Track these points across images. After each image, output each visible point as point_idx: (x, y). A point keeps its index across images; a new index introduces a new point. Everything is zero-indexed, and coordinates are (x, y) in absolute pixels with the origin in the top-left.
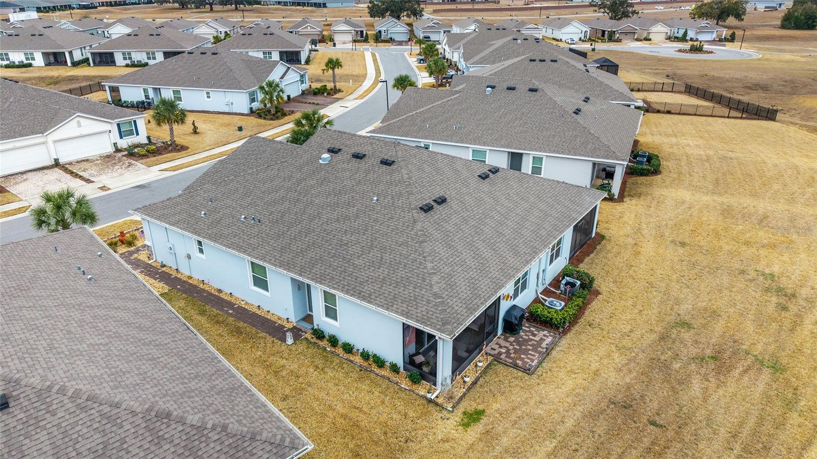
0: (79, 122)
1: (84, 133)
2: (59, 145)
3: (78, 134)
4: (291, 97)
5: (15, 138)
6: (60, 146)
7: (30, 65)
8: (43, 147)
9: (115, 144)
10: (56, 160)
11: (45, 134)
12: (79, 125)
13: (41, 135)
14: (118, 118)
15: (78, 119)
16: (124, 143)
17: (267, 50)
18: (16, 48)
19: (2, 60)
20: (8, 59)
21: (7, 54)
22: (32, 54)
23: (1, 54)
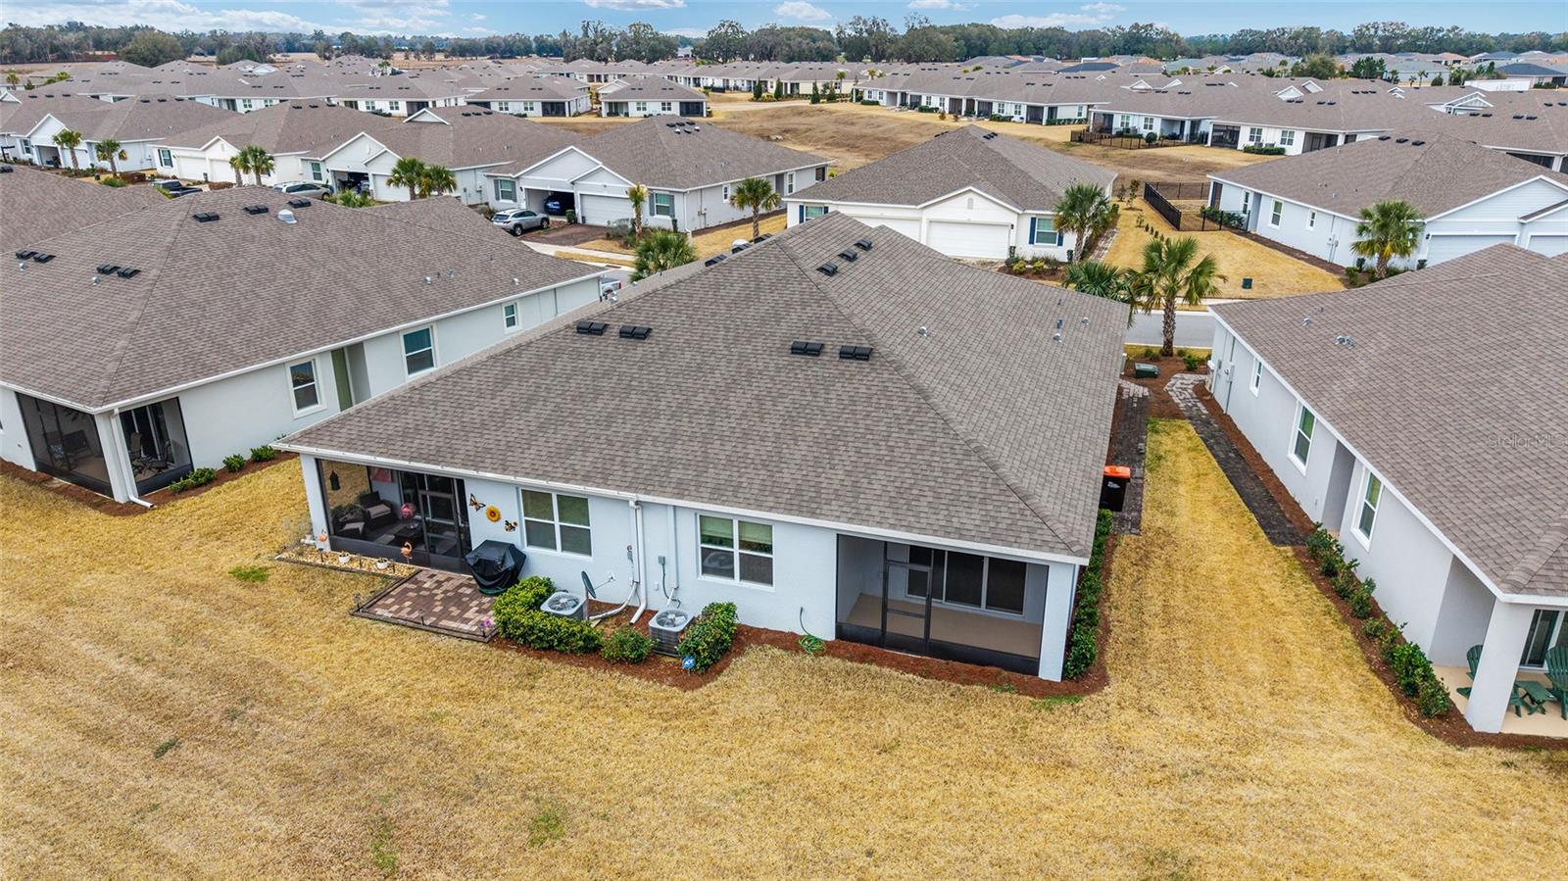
0: (971, 200)
1: (974, 219)
2: (936, 228)
3: (964, 219)
6: (939, 230)
7: (1282, 152)
9: (1012, 249)
11: (919, 207)
12: (970, 207)
13: (914, 206)
14: (1034, 209)
15: (970, 195)
16: (1028, 251)
18: (1274, 121)
19: (1251, 139)
20: (1259, 138)
21: (1260, 131)
22: (1292, 133)
23: (1253, 131)
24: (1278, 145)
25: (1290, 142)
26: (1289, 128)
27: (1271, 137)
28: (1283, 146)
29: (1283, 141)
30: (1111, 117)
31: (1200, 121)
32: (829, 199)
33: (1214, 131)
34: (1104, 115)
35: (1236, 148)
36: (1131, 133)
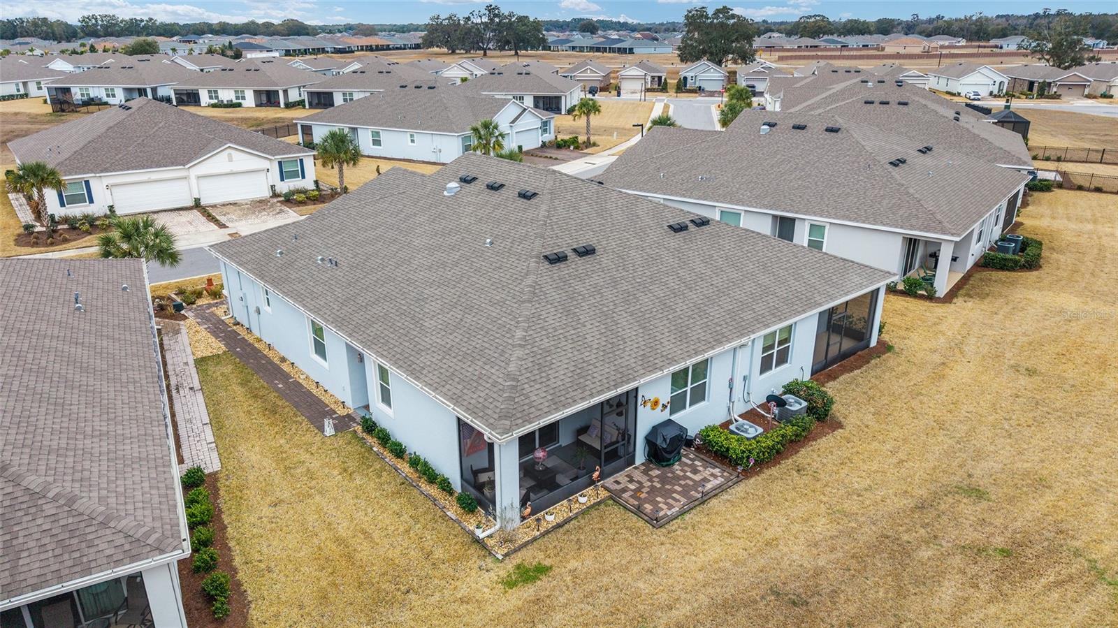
0: (230, 155)
1: (235, 170)
2: (202, 181)
3: (228, 171)
4: (524, 149)
5: (151, 168)
6: (205, 184)
7: (239, 105)
8: (184, 183)
9: (273, 187)
10: (197, 201)
11: (187, 167)
12: (230, 159)
13: (182, 167)
14: (280, 155)
15: (229, 151)
16: (284, 187)
17: (518, 93)
18: (226, 85)
19: (211, 98)
20: (217, 97)
21: (216, 92)
22: (243, 92)
23: (210, 92)
24: (235, 101)
25: (244, 98)
26: (239, 88)
27: (227, 95)
28: (238, 101)
29: (237, 98)
30: (67, 90)
31: (156, 88)
32: (88, 173)
33: (176, 94)
34: (56, 89)
35: (200, 105)
36: (98, 102)
